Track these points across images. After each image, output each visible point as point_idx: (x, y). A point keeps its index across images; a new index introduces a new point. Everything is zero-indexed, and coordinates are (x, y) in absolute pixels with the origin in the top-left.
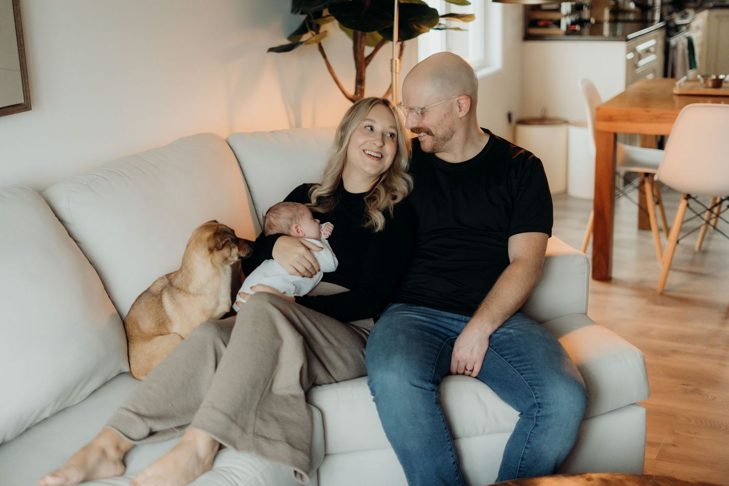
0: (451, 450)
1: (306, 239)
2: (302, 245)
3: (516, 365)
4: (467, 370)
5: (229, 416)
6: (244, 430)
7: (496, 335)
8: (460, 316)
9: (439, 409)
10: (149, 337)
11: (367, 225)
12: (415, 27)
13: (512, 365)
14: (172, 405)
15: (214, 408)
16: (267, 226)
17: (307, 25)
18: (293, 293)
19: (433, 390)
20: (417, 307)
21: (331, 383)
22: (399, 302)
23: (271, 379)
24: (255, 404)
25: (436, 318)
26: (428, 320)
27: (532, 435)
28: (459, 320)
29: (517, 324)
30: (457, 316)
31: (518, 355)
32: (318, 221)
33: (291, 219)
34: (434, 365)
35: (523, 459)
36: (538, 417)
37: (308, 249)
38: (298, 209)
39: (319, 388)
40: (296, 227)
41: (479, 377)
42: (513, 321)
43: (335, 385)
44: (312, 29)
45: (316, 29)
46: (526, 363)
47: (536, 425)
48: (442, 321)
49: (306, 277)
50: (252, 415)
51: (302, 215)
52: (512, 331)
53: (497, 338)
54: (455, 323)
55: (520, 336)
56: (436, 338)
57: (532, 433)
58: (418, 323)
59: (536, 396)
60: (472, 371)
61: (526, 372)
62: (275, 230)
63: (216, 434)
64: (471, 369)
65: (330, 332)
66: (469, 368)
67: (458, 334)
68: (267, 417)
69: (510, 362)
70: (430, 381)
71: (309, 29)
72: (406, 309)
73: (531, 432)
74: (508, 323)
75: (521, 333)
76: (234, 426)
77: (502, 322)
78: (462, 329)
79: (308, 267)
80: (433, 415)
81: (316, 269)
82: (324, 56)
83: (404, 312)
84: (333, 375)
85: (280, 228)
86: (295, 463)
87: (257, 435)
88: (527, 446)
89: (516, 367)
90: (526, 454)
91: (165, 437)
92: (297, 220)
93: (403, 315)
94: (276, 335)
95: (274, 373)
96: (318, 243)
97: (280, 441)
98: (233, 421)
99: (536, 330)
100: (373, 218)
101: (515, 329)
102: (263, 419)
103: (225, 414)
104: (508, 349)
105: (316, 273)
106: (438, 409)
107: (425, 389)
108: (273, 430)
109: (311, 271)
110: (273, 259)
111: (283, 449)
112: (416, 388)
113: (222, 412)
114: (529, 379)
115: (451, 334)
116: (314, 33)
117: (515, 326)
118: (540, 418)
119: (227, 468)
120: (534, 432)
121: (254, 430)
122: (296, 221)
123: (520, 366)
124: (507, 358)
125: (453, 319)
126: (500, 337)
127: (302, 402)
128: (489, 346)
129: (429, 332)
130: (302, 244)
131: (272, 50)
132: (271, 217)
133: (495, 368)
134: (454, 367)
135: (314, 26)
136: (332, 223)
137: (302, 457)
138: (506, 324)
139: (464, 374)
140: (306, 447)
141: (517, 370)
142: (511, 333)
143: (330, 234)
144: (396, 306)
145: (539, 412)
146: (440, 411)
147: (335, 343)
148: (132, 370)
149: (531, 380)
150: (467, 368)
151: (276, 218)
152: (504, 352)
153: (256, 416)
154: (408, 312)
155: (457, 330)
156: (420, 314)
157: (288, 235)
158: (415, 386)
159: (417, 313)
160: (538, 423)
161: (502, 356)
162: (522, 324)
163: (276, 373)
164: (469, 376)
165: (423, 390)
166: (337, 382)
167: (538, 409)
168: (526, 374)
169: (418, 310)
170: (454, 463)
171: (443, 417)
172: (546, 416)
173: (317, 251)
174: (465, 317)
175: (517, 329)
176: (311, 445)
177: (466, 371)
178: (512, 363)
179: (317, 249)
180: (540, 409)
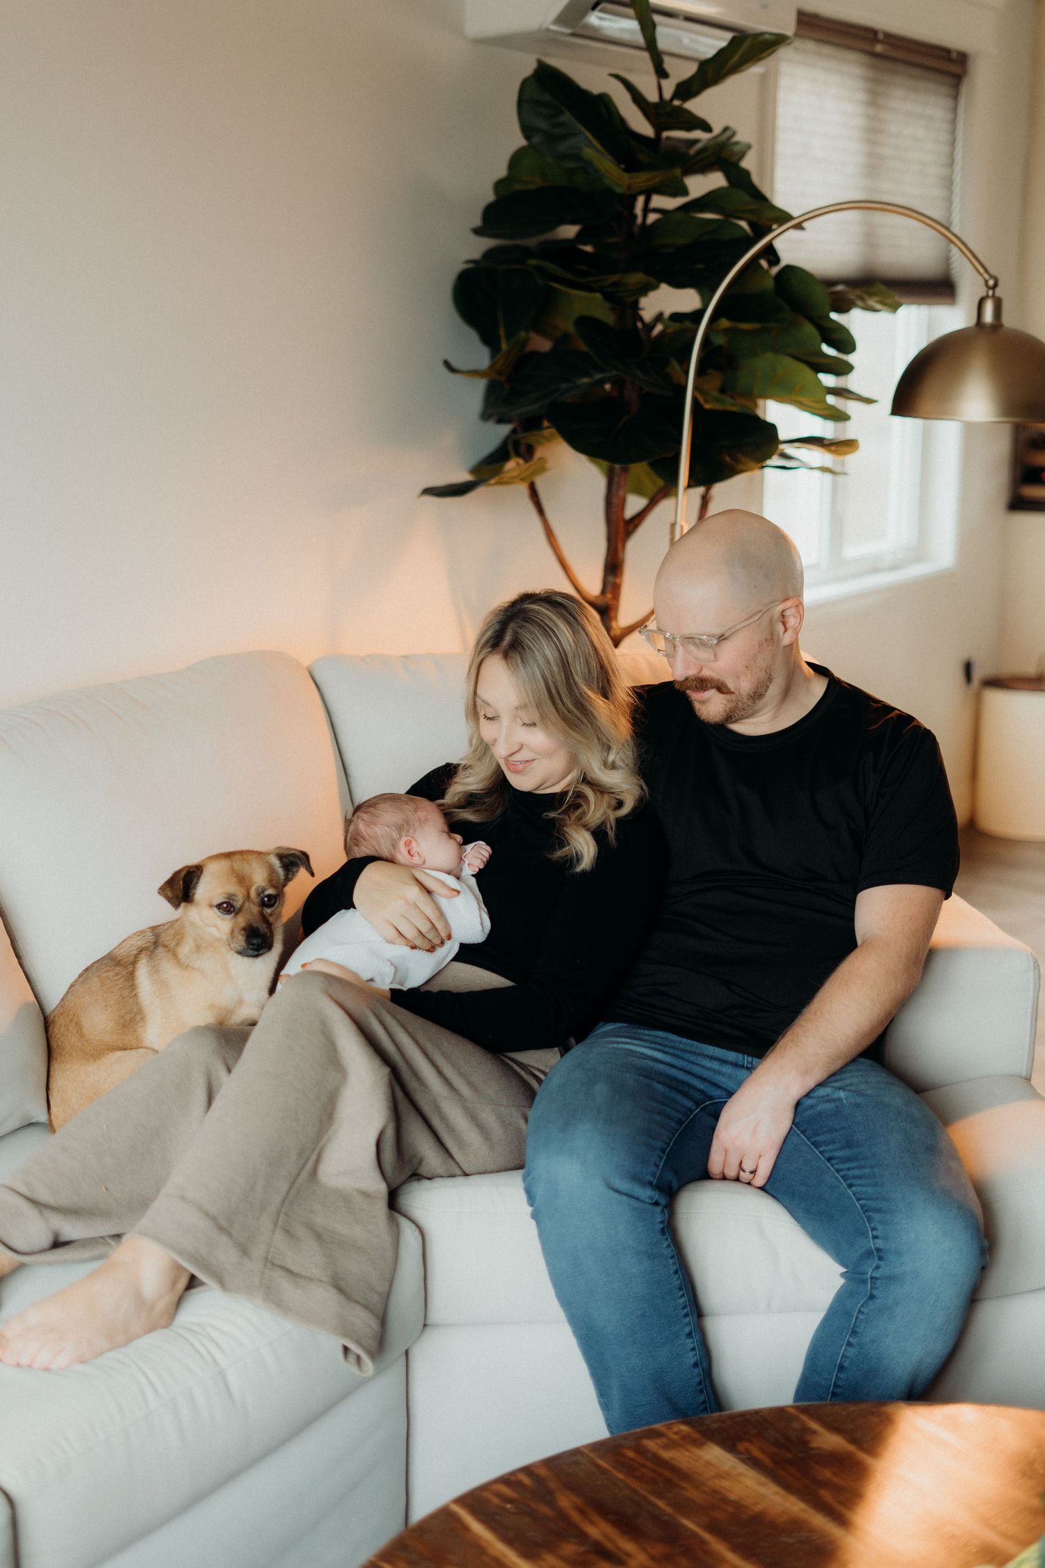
0: (689, 1335)
1: (426, 870)
2: (415, 882)
3: (841, 1166)
4: (744, 1171)
5: (214, 1219)
6: (244, 1251)
7: (809, 1102)
8: (740, 1056)
9: (669, 1246)
10: (98, 1052)
11: (559, 854)
12: (728, 459)
13: (832, 1165)
14: (106, 1189)
15: (183, 1198)
16: (351, 839)
17: (510, 447)
18: (388, 980)
19: (656, 1204)
20: (652, 1033)
21: (453, 1176)
22: (615, 1021)
23: (316, 1153)
24: (277, 1200)
25: (686, 1056)
26: (667, 1058)
27: (861, 1317)
28: (736, 1065)
29: (856, 1080)
30: (732, 1056)
31: (849, 1145)
32: (459, 838)
33: (400, 828)
34: (663, 1151)
35: (841, 1368)
36: (877, 1278)
37: (429, 892)
38: (416, 810)
39: (426, 1184)
40: (408, 844)
41: (768, 1187)
42: (849, 1075)
43: (461, 1180)
44: (518, 454)
45: (527, 453)
46: (863, 1163)
47: (872, 1297)
48: (698, 1065)
49: (420, 949)
50: (266, 1222)
51: (423, 822)
52: (842, 1094)
53: (812, 1107)
54: (727, 1069)
55: (857, 1106)
56: (679, 1097)
57: (863, 1313)
58: (645, 1062)
59: (875, 1233)
60: (753, 1172)
61: (859, 1182)
62: (363, 848)
63: (181, 1253)
64: (752, 1168)
65: (457, 1068)
66: (748, 1166)
67: (730, 1094)
68: (300, 1231)
69: (829, 1159)
70: (650, 1183)
71: (512, 454)
72: (627, 1034)
73: (860, 1311)
74: (839, 1077)
75: (859, 1100)
76: (224, 1239)
77: (825, 1076)
78: (740, 1084)
79: (425, 928)
80: (652, 1256)
81: (443, 935)
82: (541, 511)
83: (619, 1039)
84: (457, 1160)
85: (374, 843)
86: (345, 1329)
87: (273, 1264)
88: (851, 1340)
89: (842, 1170)
90: (846, 1357)
91: (86, 1253)
92: (411, 831)
93: (615, 1045)
94: (333, 1059)
95: (324, 1140)
96: (451, 881)
97: (321, 1281)
98: (221, 1229)
99: (896, 1097)
100: (572, 842)
101: (850, 1091)
102: (288, 1233)
103: (207, 1214)
104: (831, 1131)
105: (442, 943)
106: (665, 1244)
107: (637, 1199)
108: (309, 1259)
109: (430, 936)
110: (355, 908)
111: (325, 1298)
112: (616, 1195)
113: (199, 1208)
114: (863, 1196)
115: (716, 1092)
116: (521, 461)
117: (852, 1084)
118: (879, 1281)
119: (200, 1325)
120: (866, 1311)
121: (268, 1253)
122: (408, 831)
123: (848, 1169)
124: (824, 1151)
125: (724, 1062)
126: (818, 1105)
127: (381, 1207)
128: (793, 1123)
129: (664, 1084)
130: (417, 880)
131: (430, 491)
132: (360, 820)
133: (800, 1170)
134: (716, 1162)
135: (523, 449)
136: (488, 844)
137: (363, 1321)
138: (833, 1078)
139: (737, 1179)
140: (375, 1299)
141: (842, 1177)
142: (840, 1100)
143: (482, 866)
144: (609, 1027)
145: (877, 1267)
146: (670, 1250)
147: (465, 1090)
148: (53, 1118)
149: (871, 1199)
150: (744, 1166)
151: (369, 824)
152: (820, 1138)
153: (275, 1224)
154: (628, 1040)
155: (730, 1085)
156: (653, 1045)
157: (391, 861)
158: (618, 1191)
159: (646, 1044)
160: (875, 1292)
161: (816, 1145)
162: (867, 1082)
163: (329, 1139)
164: (749, 1184)
165: (633, 1201)
166: (466, 1175)
167: (876, 1262)
168: (859, 1185)
169: (651, 1038)
170: (696, 1365)
171: (675, 1263)
172: (891, 1279)
173: (448, 898)
174: (750, 1059)
175: (855, 1091)
176: (387, 1298)
177: (741, 1173)
178: (833, 1162)
179: (446, 892)
180: (881, 1263)
